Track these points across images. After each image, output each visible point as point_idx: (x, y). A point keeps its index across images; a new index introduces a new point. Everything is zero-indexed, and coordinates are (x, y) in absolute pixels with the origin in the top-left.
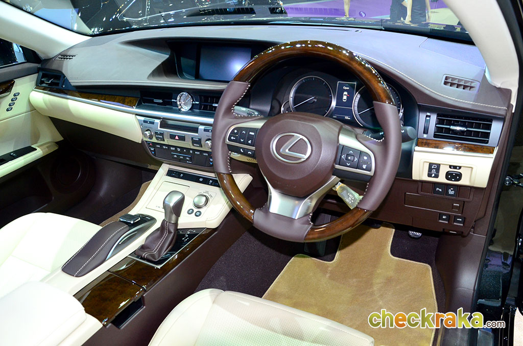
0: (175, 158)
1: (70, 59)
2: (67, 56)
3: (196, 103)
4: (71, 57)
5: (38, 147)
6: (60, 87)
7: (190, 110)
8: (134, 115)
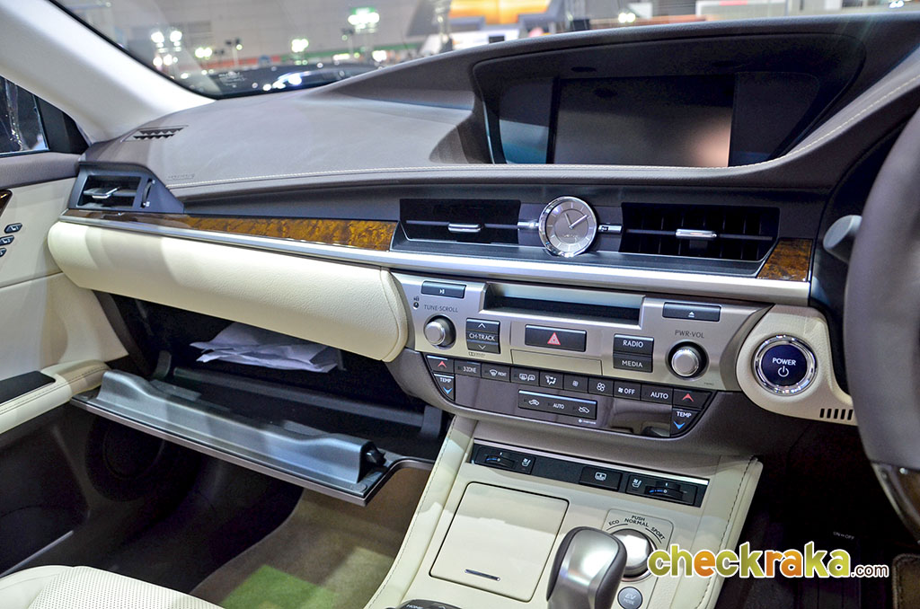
0: (533, 409)
1: (167, 136)
2: (159, 131)
3: (611, 228)
4: (169, 133)
5: (61, 373)
6: (136, 206)
7: (587, 251)
8: (385, 273)
